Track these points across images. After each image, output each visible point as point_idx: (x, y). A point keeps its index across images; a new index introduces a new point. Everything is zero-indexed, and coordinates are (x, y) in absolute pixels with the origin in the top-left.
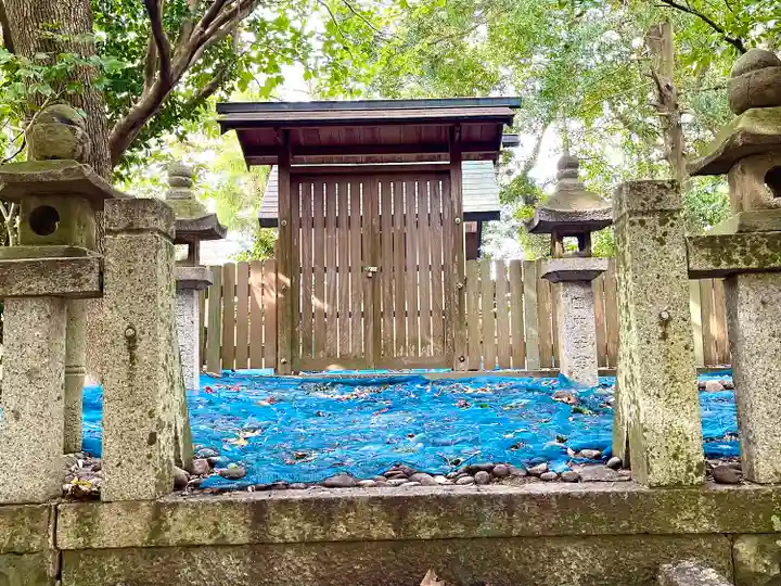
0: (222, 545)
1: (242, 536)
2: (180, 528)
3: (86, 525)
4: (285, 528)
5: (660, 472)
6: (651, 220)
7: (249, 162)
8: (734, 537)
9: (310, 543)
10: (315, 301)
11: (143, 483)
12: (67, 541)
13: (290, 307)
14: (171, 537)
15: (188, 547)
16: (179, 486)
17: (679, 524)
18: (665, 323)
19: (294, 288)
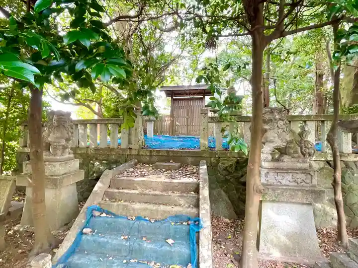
0: (146, 155)
1: (148, 154)
2: (142, 153)
3: (130, 152)
4: (154, 153)
5: (202, 148)
6: (203, 115)
7: (167, 97)
8: (211, 157)
9: (157, 155)
10: (177, 123)
11: (137, 147)
12: (128, 153)
13: (172, 124)
14: (140, 154)
15: (142, 155)
16: (142, 148)
17: (203, 156)
18: (204, 129)
19: (173, 121)
